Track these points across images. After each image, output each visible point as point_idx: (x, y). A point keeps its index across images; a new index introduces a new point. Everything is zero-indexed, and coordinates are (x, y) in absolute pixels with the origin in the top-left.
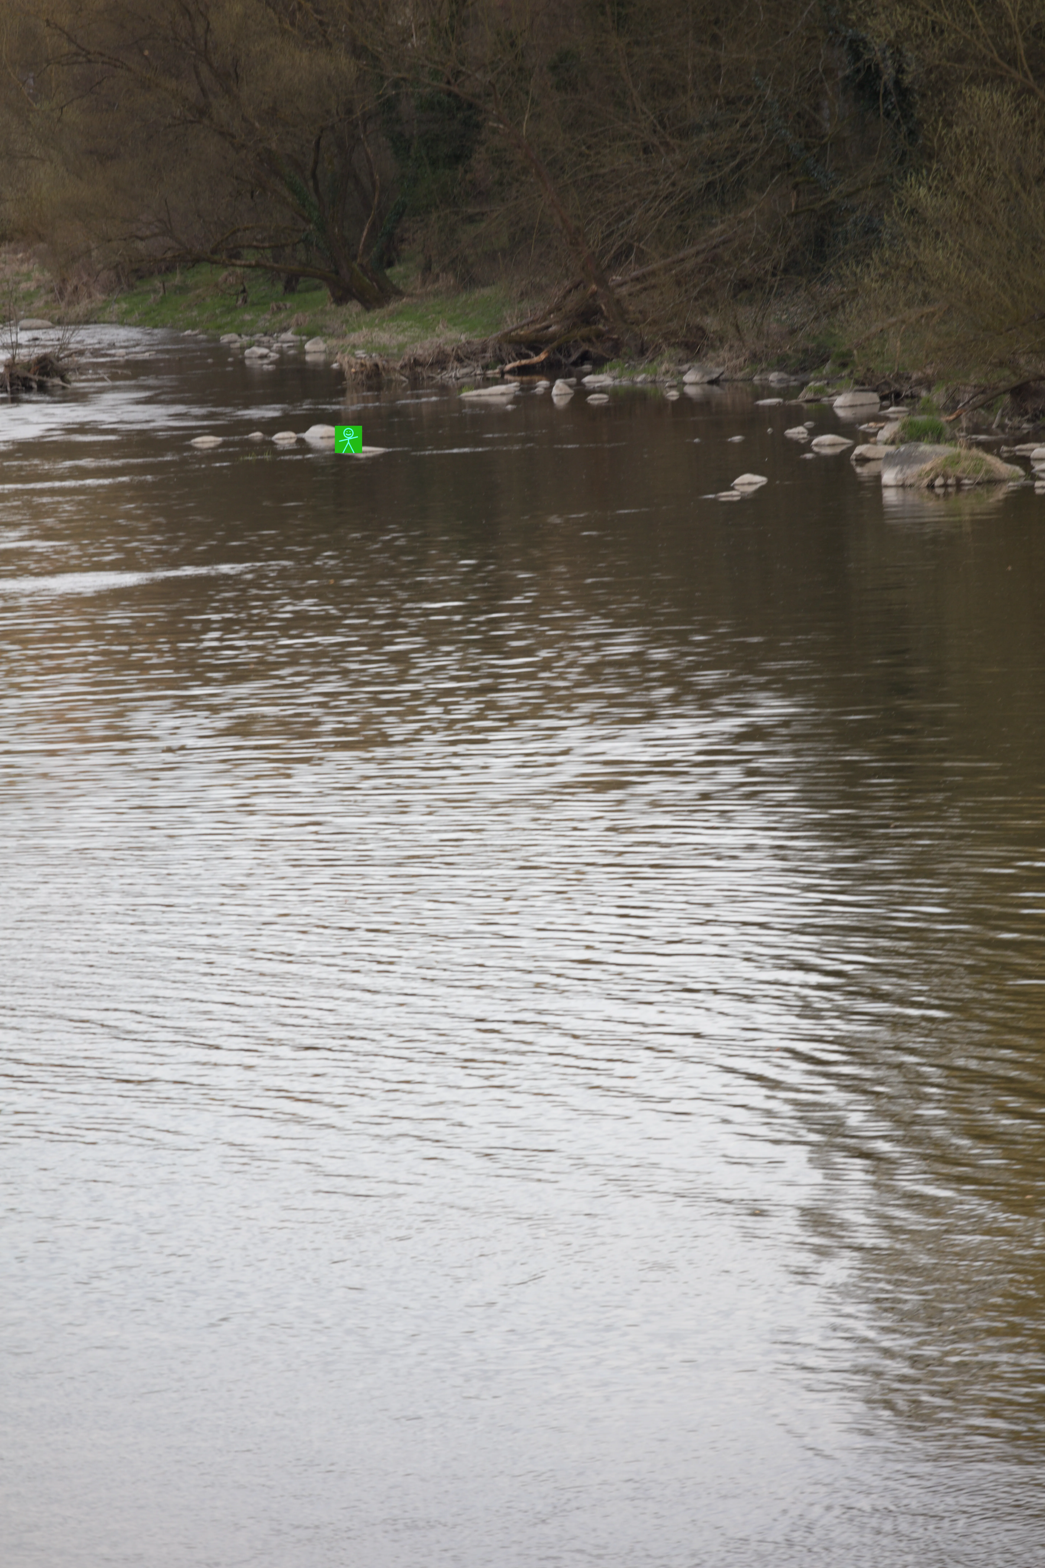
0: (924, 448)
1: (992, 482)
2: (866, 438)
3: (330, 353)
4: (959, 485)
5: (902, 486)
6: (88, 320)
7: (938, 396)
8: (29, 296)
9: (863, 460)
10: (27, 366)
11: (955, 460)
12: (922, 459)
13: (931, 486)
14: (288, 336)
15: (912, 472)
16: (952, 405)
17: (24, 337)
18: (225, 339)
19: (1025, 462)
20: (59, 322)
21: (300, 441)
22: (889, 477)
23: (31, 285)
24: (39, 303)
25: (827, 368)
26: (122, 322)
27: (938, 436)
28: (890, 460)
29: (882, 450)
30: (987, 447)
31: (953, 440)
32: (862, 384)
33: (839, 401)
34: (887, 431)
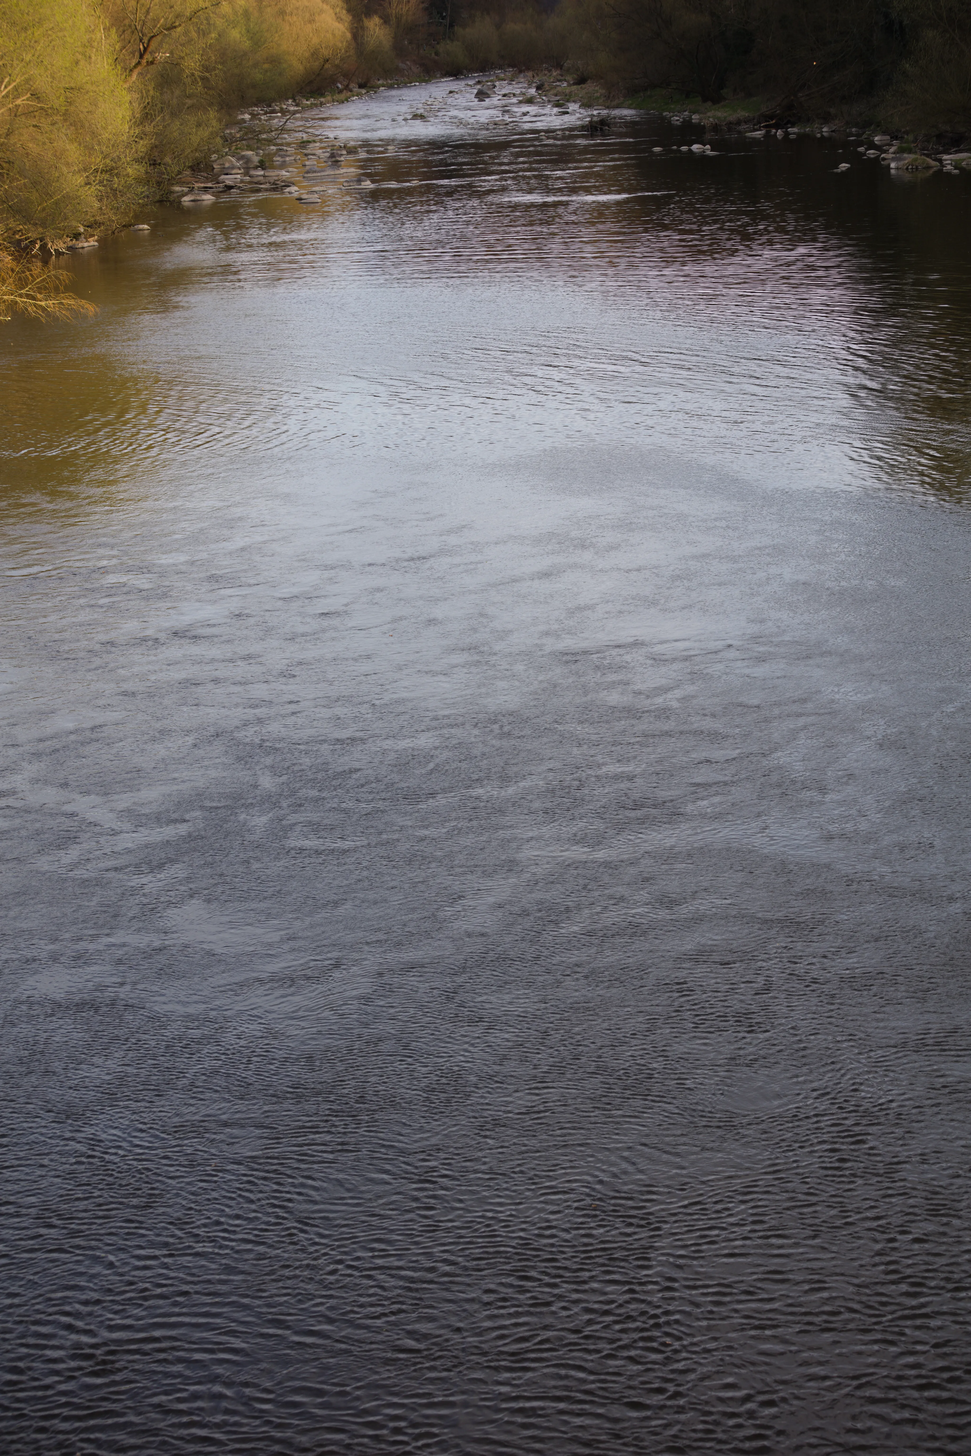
0: (905, 155)
1: (929, 167)
2: (886, 152)
3: (701, 119)
4: (917, 168)
5: (897, 169)
6: (618, 107)
7: (911, 137)
8: (598, 98)
9: (884, 159)
10: (596, 122)
11: (916, 160)
12: (905, 159)
13: (907, 169)
14: (686, 113)
15: (901, 163)
16: (915, 140)
17: (595, 113)
18: (665, 114)
19: (940, 161)
20: (608, 108)
21: (690, 150)
22: (893, 165)
23: (598, 94)
24: (601, 101)
25: (872, 127)
26: (629, 108)
27: (910, 151)
28: (893, 159)
29: (891, 156)
30: (928, 156)
31: (915, 153)
32: (884, 133)
33: (876, 138)
34: (892, 150)
